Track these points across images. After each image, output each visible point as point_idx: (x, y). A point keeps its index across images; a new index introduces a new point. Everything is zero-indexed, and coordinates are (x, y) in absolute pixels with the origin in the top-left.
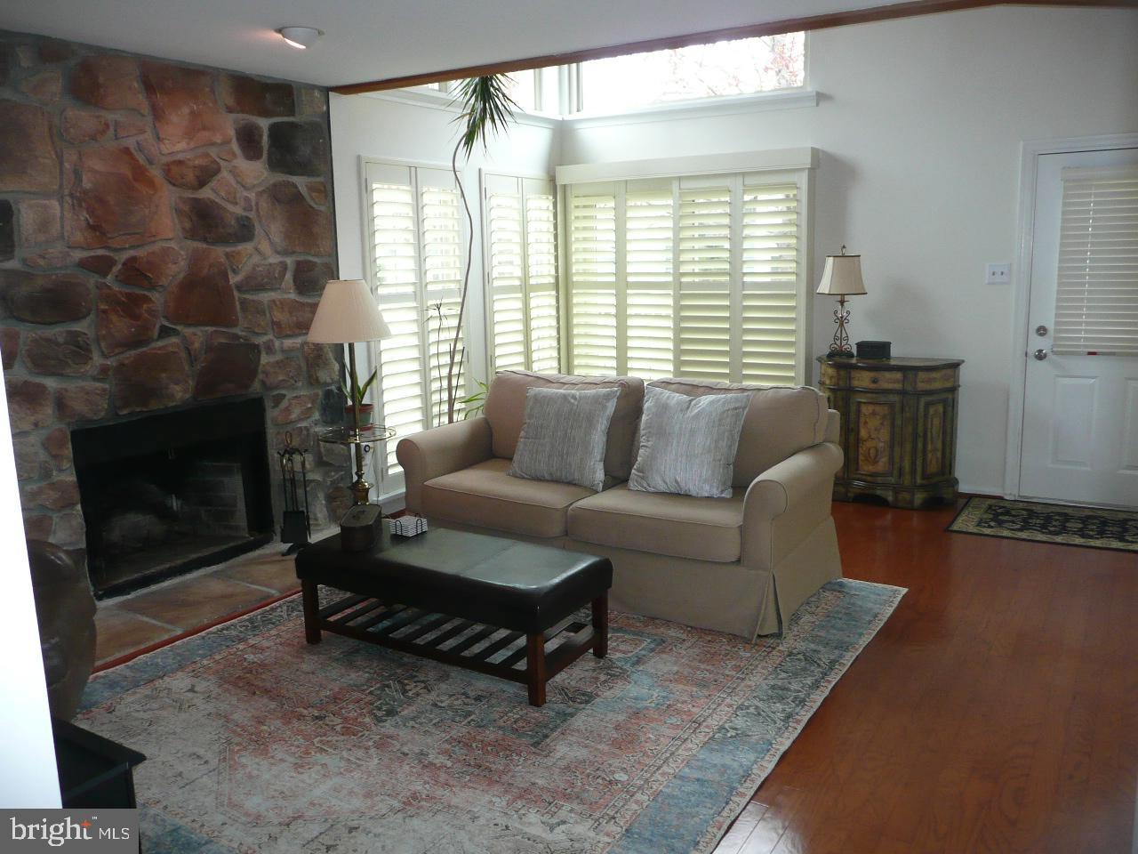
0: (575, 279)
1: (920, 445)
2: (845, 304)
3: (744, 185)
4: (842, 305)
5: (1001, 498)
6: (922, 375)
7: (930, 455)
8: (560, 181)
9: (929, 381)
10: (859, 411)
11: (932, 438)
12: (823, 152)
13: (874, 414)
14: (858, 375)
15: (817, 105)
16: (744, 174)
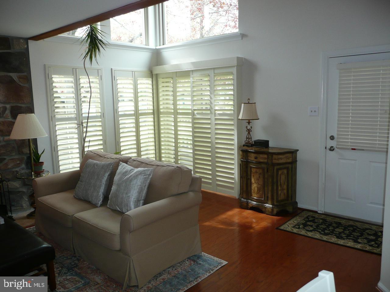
0: (161, 111)
1: (275, 188)
2: (250, 123)
3: (214, 73)
4: (249, 124)
5: (316, 212)
6: (275, 156)
7: (280, 192)
8: (155, 72)
9: (278, 159)
10: (251, 171)
11: (281, 184)
12: (244, 58)
13: (256, 172)
14: (251, 155)
15: (242, 39)
16: (214, 69)
